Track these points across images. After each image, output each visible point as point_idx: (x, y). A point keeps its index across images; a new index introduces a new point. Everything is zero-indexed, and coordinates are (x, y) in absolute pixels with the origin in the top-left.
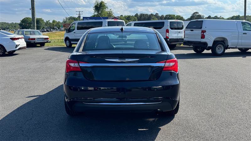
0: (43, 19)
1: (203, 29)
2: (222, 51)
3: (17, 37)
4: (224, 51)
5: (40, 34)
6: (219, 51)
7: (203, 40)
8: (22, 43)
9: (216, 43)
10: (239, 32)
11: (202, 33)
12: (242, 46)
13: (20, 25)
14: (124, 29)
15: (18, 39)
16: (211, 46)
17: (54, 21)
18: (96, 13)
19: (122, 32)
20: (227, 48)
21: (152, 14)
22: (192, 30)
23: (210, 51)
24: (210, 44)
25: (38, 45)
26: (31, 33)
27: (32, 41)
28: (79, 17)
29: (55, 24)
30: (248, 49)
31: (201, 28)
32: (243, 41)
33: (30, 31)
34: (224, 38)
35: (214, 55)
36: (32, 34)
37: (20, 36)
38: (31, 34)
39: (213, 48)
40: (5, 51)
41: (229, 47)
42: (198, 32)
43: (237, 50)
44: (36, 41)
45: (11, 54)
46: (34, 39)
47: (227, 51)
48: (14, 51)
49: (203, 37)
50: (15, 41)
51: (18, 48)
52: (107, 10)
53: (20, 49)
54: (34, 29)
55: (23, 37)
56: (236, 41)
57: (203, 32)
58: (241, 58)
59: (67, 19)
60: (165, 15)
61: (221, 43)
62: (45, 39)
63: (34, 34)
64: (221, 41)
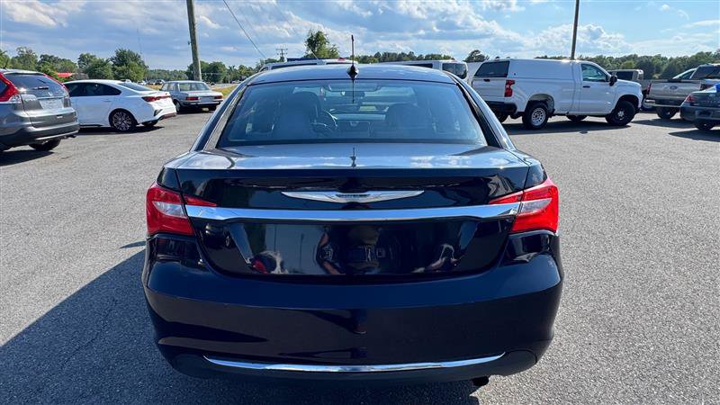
0: (224, 63)
1: (510, 77)
2: (542, 121)
3: (156, 96)
4: (546, 119)
5: (207, 89)
6: (537, 120)
7: (508, 100)
8: (167, 106)
9: (532, 105)
10: (575, 84)
11: (508, 86)
12: (579, 110)
13: (187, 73)
14: (357, 72)
15: (159, 98)
16: (523, 110)
17: (241, 67)
18: (310, 52)
19: (353, 79)
20: (551, 114)
21: (403, 54)
22: (488, 80)
23: (519, 121)
24: (521, 108)
25: (204, 109)
26: (193, 86)
27: (193, 103)
28: (282, 59)
29: (243, 71)
30: (585, 116)
31: (505, 76)
32: (582, 101)
33: (191, 84)
34: (547, 96)
35: (527, 127)
36: (194, 90)
37: (163, 94)
38: (191, 89)
39: (526, 115)
40: (134, 122)
41: (555, 112)
42: (499, 84)
43: (565, 119)
44: (200, 102)
45: (150, 126)
46: (196, 98)
47: (551, 120)
48: (156, 122)
49: (509, 93)
50: (151, 103)
51: (158, 116)
52: (327, 46)
53: (163, 118)
54: (197, 80)
55: (169, 94)
56: (570, 101)
57: (510, 83)
58: (577, 133)
59: (262, 62)
60: (424, 56)
61: (541, 104)
62: (216, 97)
63: (198, 89)
64: (541, 101)
